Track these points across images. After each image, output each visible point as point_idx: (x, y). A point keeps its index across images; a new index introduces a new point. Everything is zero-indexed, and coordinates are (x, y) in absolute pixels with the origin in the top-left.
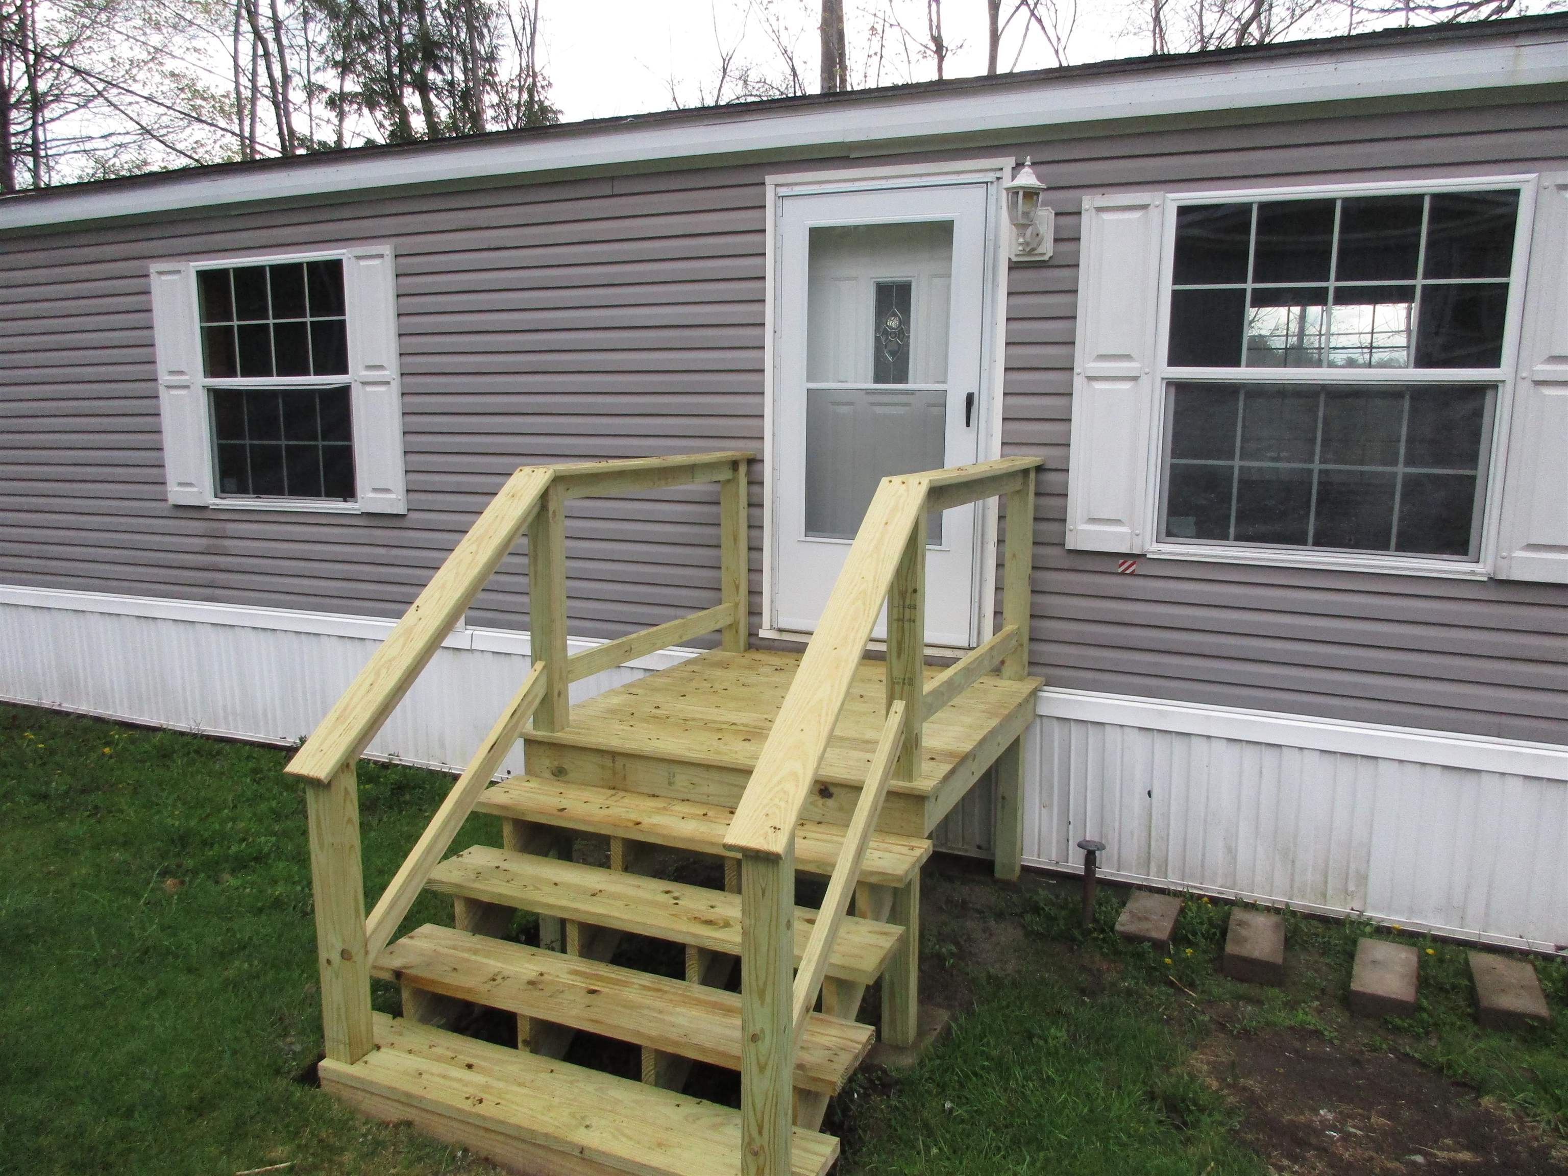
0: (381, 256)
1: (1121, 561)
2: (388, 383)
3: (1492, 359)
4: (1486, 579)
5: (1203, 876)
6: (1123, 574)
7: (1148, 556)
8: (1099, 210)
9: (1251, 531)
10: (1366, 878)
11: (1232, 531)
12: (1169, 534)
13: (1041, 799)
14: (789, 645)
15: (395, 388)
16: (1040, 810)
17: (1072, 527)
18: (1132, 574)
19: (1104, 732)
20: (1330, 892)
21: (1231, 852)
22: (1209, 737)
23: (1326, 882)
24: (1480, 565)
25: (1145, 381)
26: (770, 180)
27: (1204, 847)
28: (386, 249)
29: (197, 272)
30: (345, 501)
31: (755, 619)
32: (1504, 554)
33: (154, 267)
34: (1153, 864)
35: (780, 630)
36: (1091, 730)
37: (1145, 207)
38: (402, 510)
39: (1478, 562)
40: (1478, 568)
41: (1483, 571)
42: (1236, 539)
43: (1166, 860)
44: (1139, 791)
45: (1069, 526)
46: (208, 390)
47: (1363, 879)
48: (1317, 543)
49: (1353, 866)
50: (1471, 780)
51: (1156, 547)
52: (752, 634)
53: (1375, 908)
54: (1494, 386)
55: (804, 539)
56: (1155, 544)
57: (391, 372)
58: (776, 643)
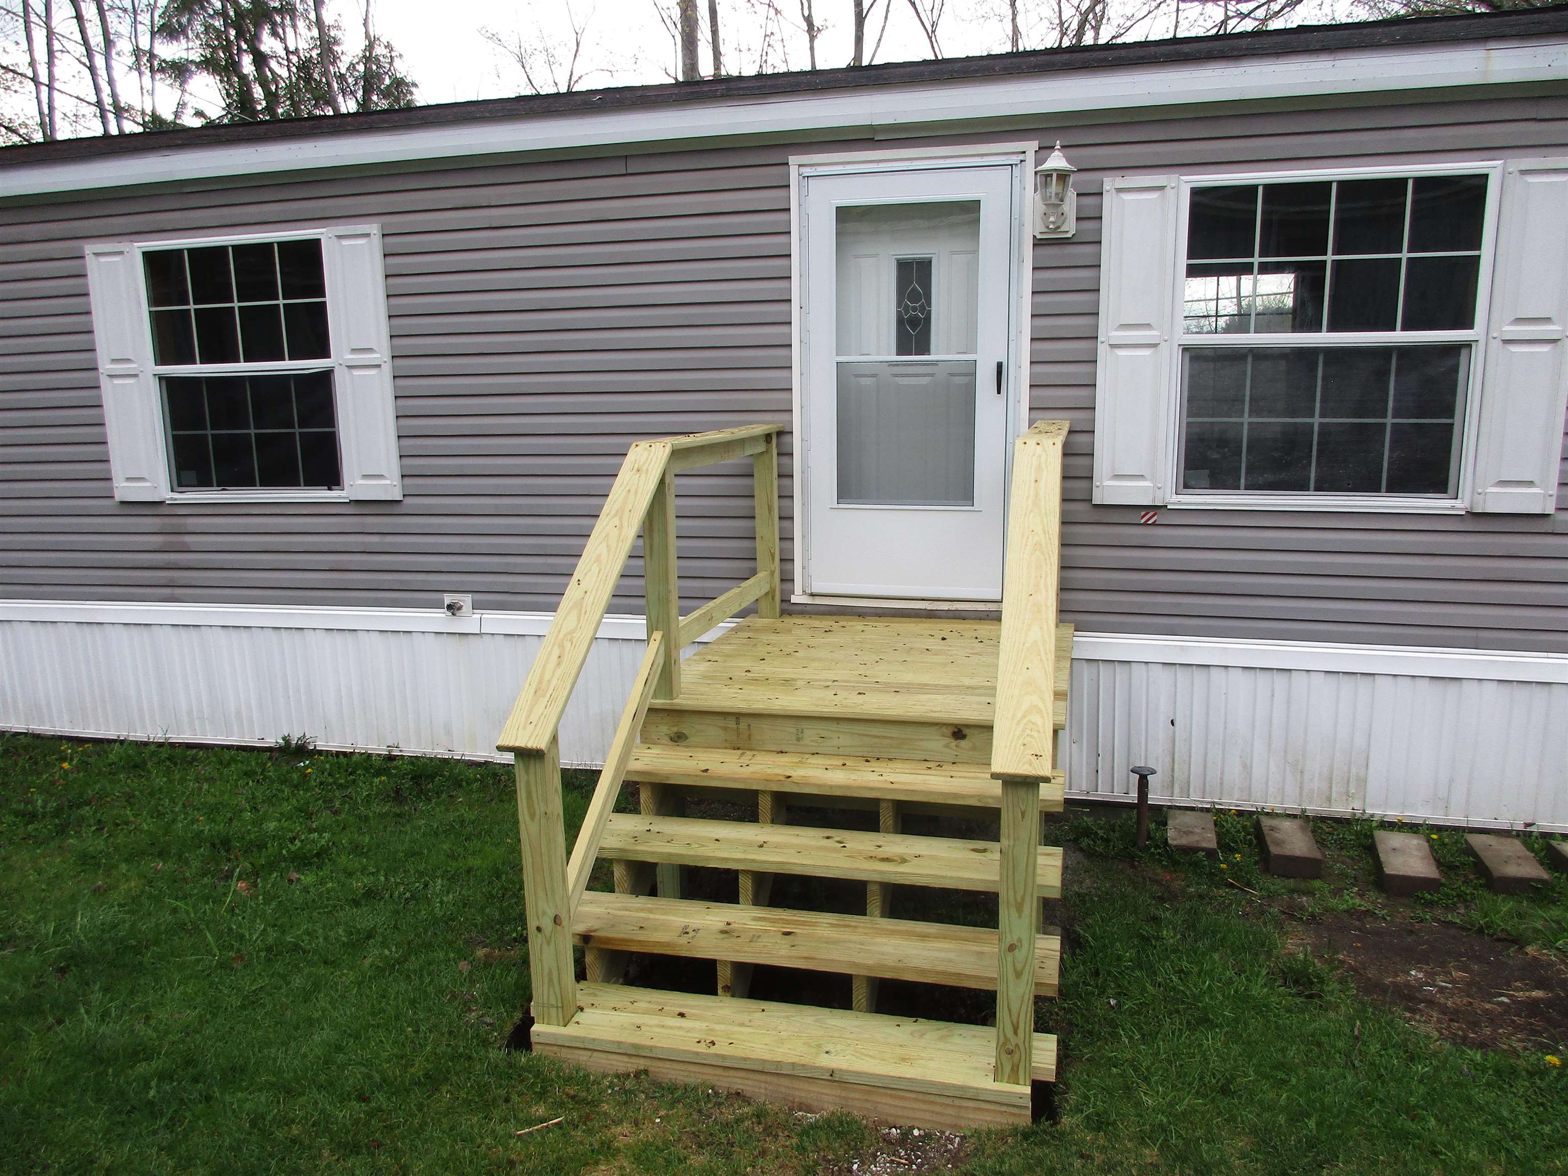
0: (368, 235)
1: (1143, 513)
2: (379, 366)
3: (1466, 322)
4: (1464, 513)
5: (1221, 793)
6: (1145, 524)
7: (1168, 507)
8: (1119, 190)
9: (1261, 480)
10: (1365, 780)
11: (1243, 481)
12: (1186, 486)
13: (1071, 735)
14: (822, 608)
15: (387, 370)
16: (1070, 746)
17: (1098, 484)
18: (1154, 524)
19: (1130, 668)
20: (1334, 795)
21: (1247, 768)
22: (1227, 667)
23: (1331, 788)
24: (1459, 501)
25: (1164, 348)
26: (793, 160)
27: (1223, 768)
28: (373, 228)
29: (144, 253)
30: (330, 489)
31: (787, 586)
32: (1480, 490)
33: (89, 248)
34: (1176, 786)
35: (812, 595)
36: (1119, 668)
37: (1161, 188)
38: (399, 497)
39: (1456, 498)
40: (1458, 503)
41: (1462, 506)
42: (1246, 489)
43: (1189, 782)
44: (1164, 721)
45: (1096, 482)
46: (160, 378)
47: (1362, 782)
48: (1317, 489)
49: (1353, 771)
50: (1453, 687)
51: (1175, 498)
52: (785, 601)
53: (1372, 806)
54: (1468, 345)
55: (836, 506)
56: (1174, 496)
57: (382, 354)
58: (808, 608)
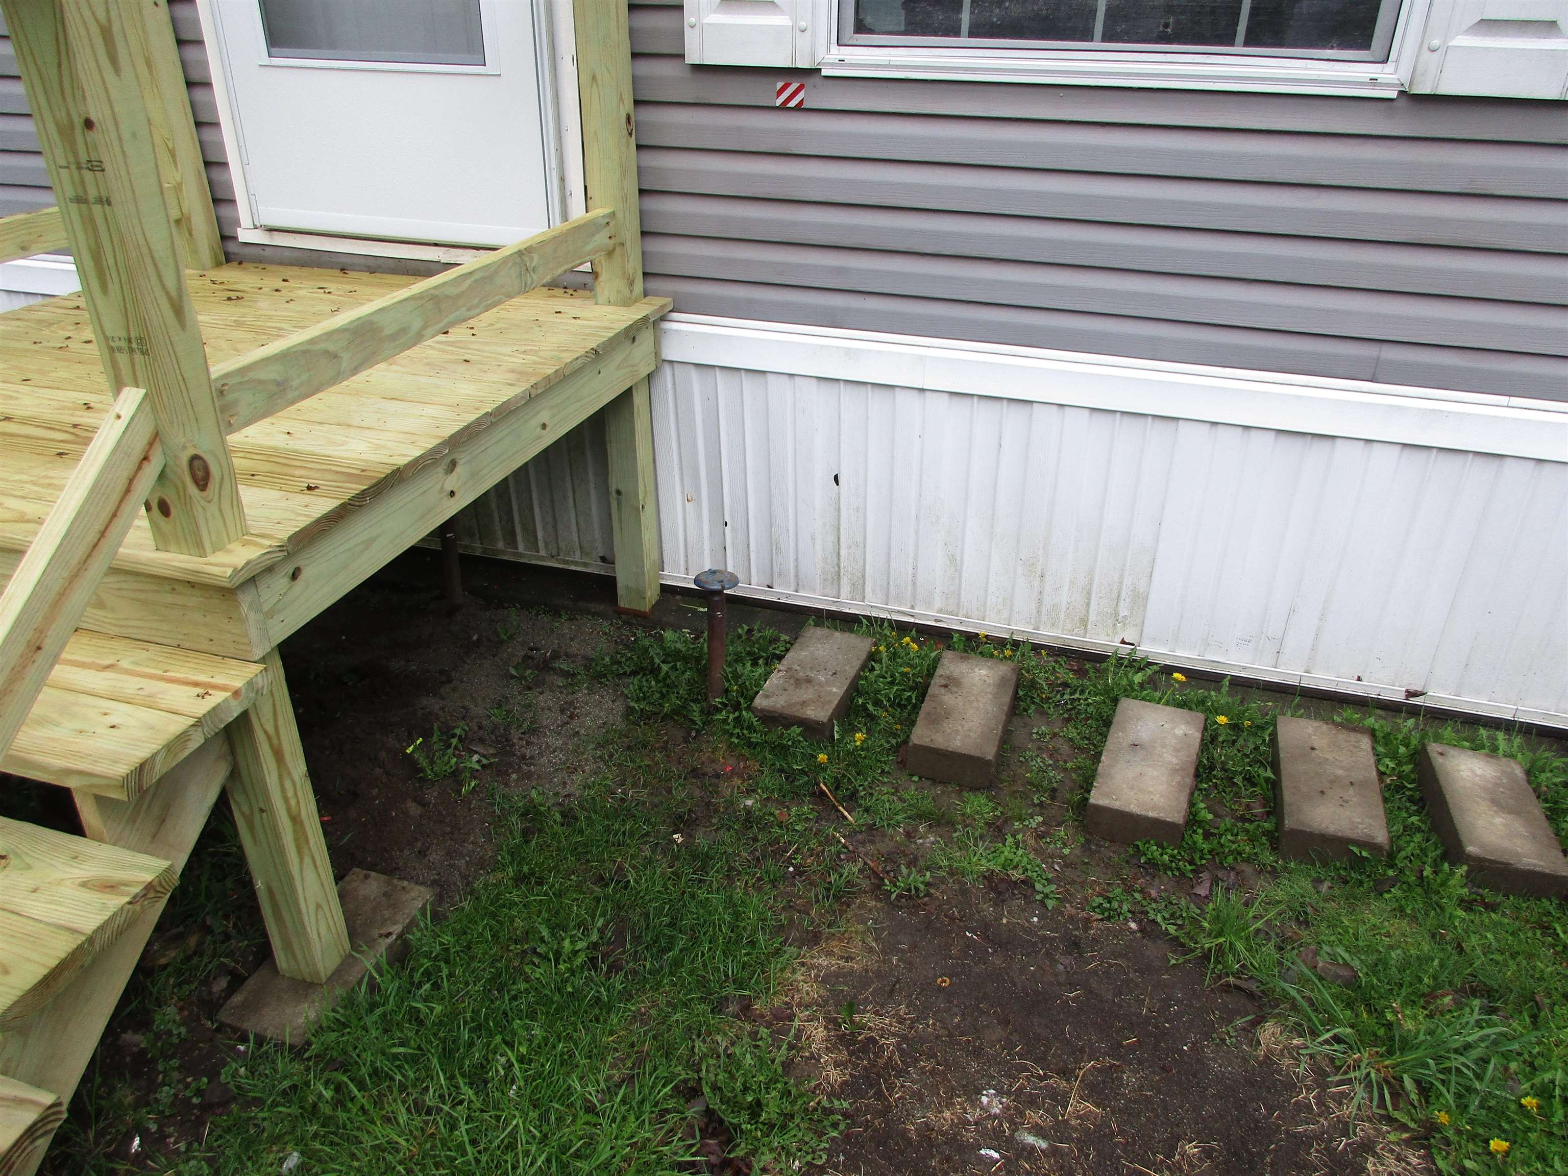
1: (780, 85)
4: (1393, 94)
5: (914, 596)
6: (783, 108)
7: (824, 73)
9: (996, 16)
10: (1146, 598)
11: (965, 18)
12: (861, 27)
13: (683, 492)
14: (287, 253)
16: (684, 506)
17: (693, 20)
18: (799, 108)
19: (765, 385)
20: (1092, 617)
21: (954, 562)
22: (922, 390)
23: (1088, 604)
24: (1389, 67)
27: (916, 559)
31: (225, 211)
32: (1435, 42)
34: (845, 581)
35: (271, 230)
36: (748, 383)
39: (1387, 56)
40: (1387, 69)
41: (1393, 78)
42: (971, 35)
43: (863, 576)
44: (823, 477)
45: (689, 17)
47: (1140, 599)
48: (1108, 37)
49: (1128, 581)
50: (1318, 451)
51: (838, 53)
52: (226, 237)
53: (1153, 640)
55: (267, 61)
56: (835, 48)
58: (268, 252)
